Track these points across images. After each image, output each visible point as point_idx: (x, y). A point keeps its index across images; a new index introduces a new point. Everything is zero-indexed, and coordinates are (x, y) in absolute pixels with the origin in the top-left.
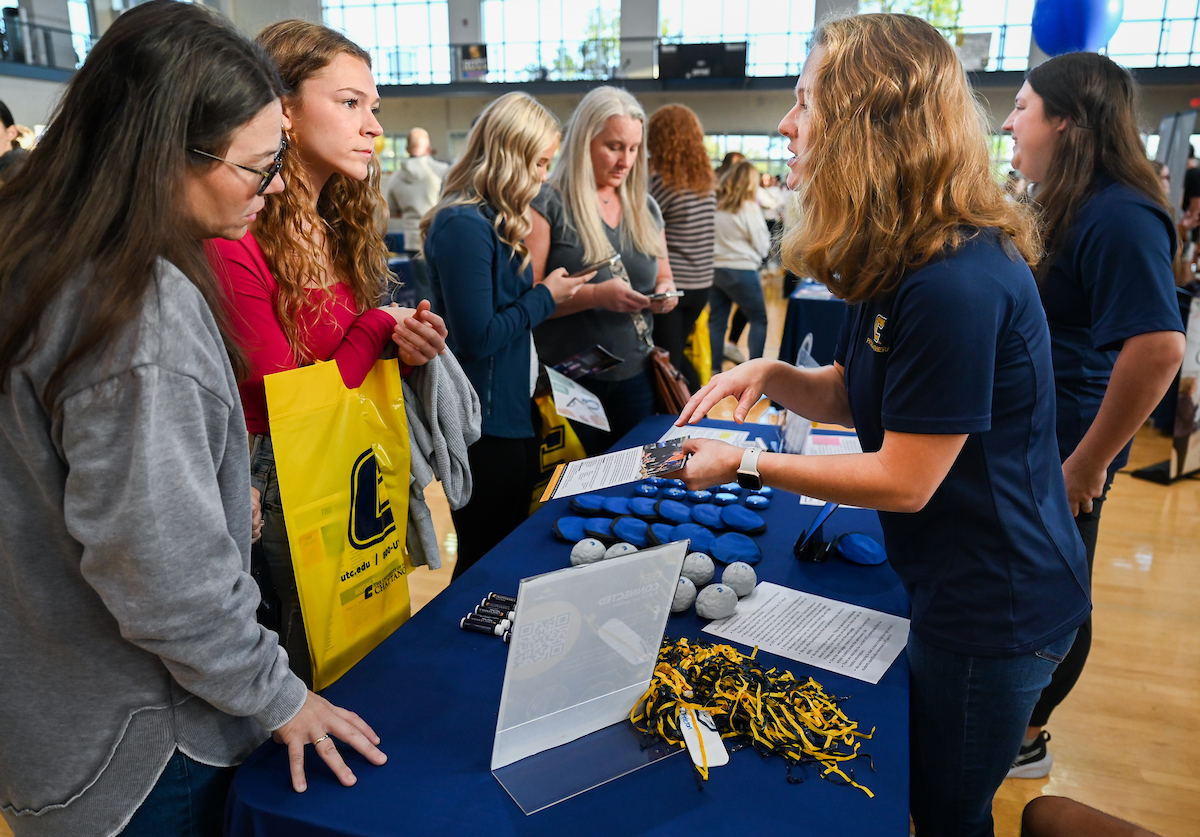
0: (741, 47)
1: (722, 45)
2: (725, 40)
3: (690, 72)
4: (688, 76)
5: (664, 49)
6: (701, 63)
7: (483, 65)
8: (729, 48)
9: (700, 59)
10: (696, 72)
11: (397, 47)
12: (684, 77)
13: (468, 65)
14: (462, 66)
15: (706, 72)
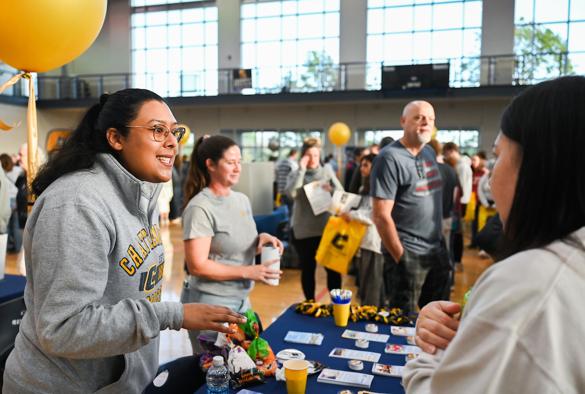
0: (446, 67)
1: (431, 65)
2: (434, 62)
3: (406, 84)
4: (404, 87)
5: (386, 69)
6: (414, 78)
7: (247, 82)
8: (435, 67)
9: (414, 75)
10: (410, 85)
11: (181, 72)
12: (401, 89)
13: (238, 82)
14: (233, 83)
15: (418, 85)
